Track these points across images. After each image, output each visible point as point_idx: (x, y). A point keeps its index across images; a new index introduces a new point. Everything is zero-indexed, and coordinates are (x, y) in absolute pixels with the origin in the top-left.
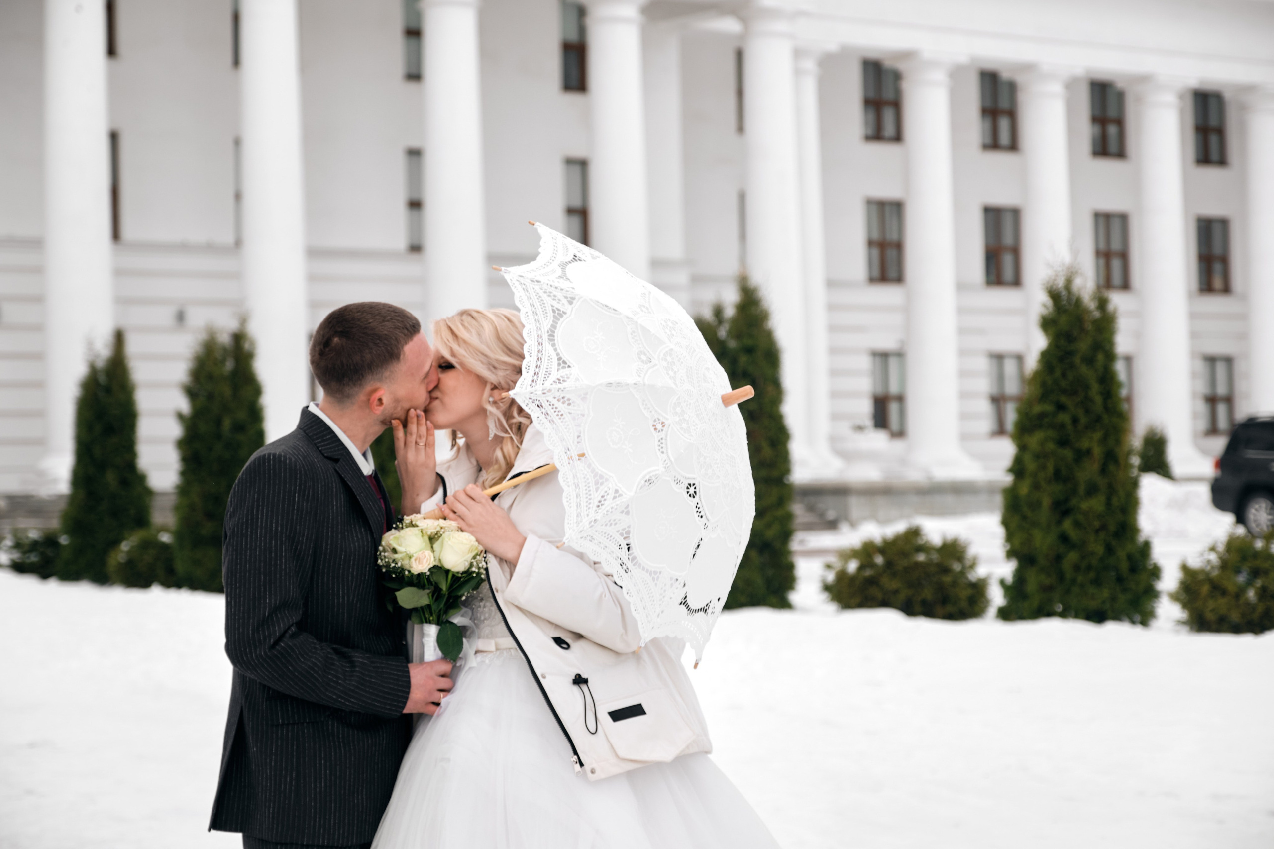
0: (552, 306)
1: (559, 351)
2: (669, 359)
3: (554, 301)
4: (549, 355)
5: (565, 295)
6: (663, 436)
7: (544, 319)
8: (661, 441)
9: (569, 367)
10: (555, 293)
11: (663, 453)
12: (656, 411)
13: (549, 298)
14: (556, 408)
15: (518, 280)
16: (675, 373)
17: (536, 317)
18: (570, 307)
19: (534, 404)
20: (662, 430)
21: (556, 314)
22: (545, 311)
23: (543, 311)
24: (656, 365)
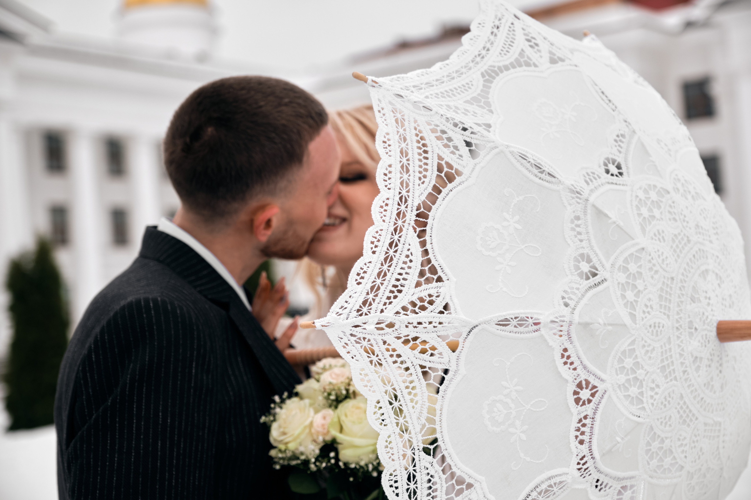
0: (440, 158)
1: (428, 247)
2: (633, 268)
3: (445, 150)
4: (409, 253)
5: (468, 140)
6: (590, 413)
7: (417, 182)
8: (584, 421)
9: (439, 280)
10: (450, 134)
11: (581, 442)
12: (585, 367)
13: (439, 142)
14: (399, 356)
15: (390, 103)
16: (637, 295)
17: (405, 177)
18: (472, 162)
19: (358, 346)
20: (589, 401)
21: (443, 175)
22: (424, 167)
23: (420, 167)
24: (604, 280)
